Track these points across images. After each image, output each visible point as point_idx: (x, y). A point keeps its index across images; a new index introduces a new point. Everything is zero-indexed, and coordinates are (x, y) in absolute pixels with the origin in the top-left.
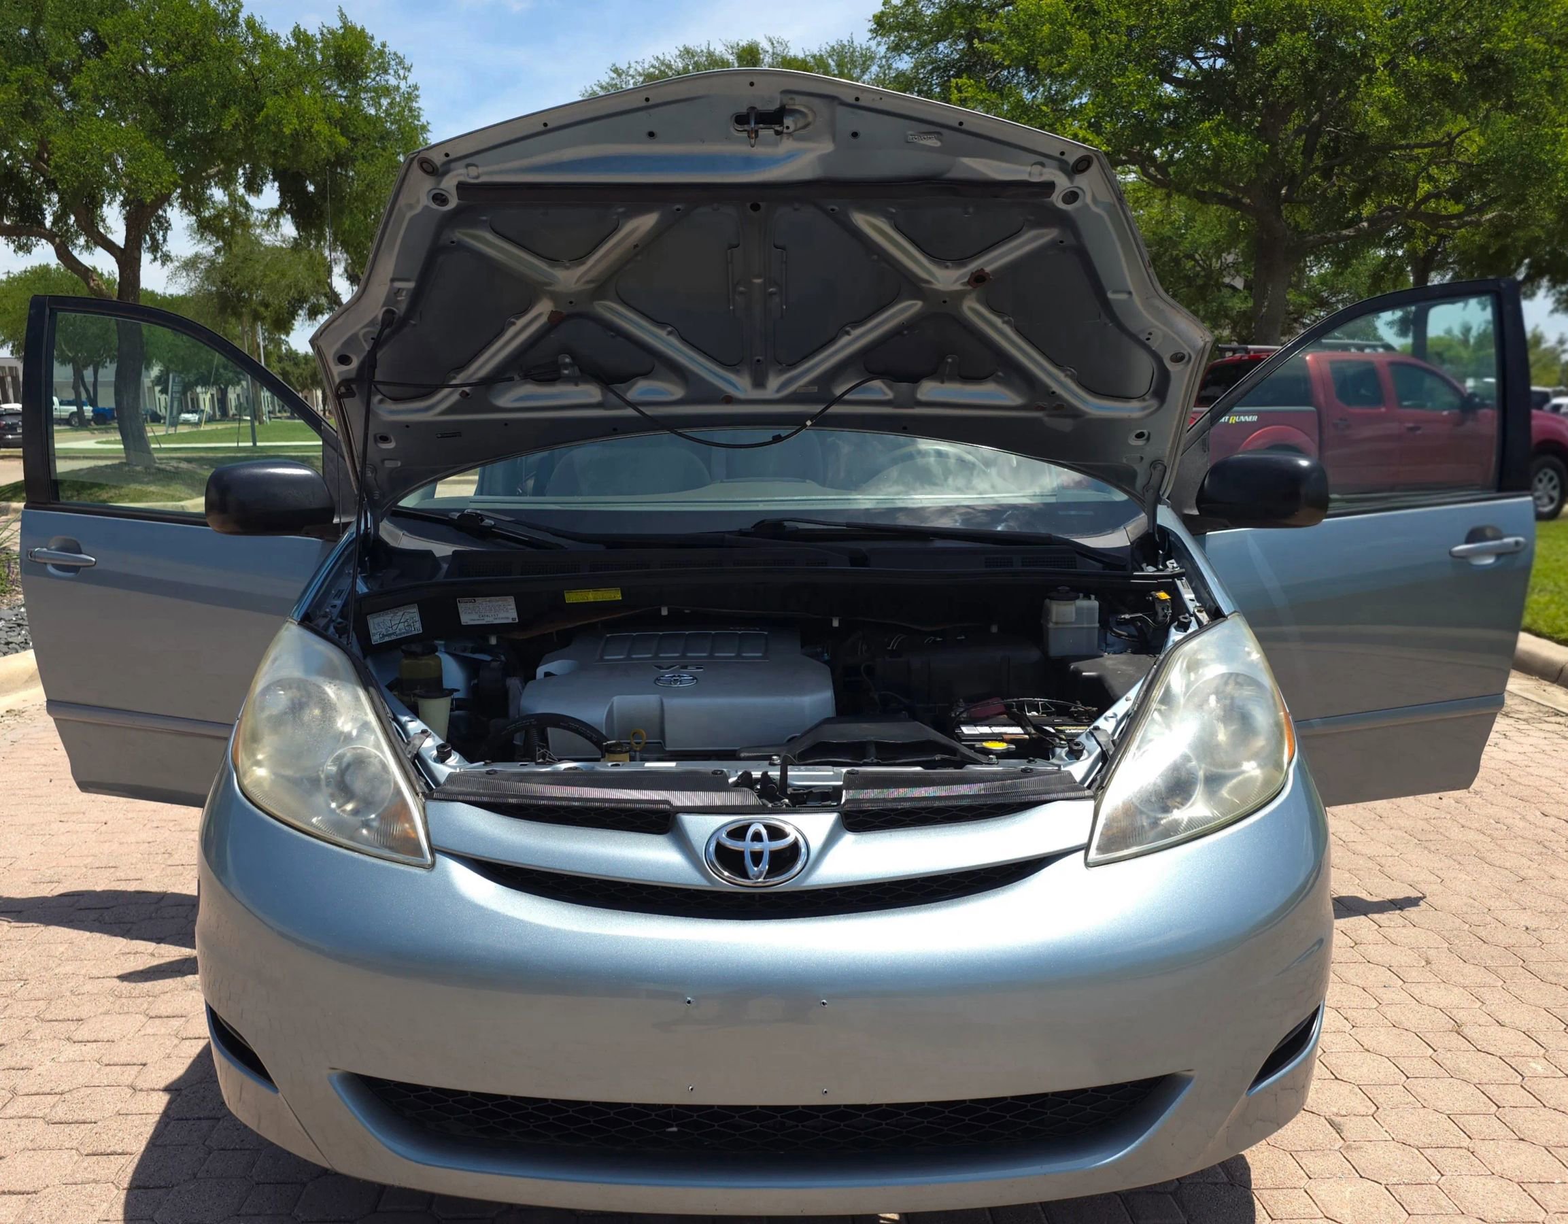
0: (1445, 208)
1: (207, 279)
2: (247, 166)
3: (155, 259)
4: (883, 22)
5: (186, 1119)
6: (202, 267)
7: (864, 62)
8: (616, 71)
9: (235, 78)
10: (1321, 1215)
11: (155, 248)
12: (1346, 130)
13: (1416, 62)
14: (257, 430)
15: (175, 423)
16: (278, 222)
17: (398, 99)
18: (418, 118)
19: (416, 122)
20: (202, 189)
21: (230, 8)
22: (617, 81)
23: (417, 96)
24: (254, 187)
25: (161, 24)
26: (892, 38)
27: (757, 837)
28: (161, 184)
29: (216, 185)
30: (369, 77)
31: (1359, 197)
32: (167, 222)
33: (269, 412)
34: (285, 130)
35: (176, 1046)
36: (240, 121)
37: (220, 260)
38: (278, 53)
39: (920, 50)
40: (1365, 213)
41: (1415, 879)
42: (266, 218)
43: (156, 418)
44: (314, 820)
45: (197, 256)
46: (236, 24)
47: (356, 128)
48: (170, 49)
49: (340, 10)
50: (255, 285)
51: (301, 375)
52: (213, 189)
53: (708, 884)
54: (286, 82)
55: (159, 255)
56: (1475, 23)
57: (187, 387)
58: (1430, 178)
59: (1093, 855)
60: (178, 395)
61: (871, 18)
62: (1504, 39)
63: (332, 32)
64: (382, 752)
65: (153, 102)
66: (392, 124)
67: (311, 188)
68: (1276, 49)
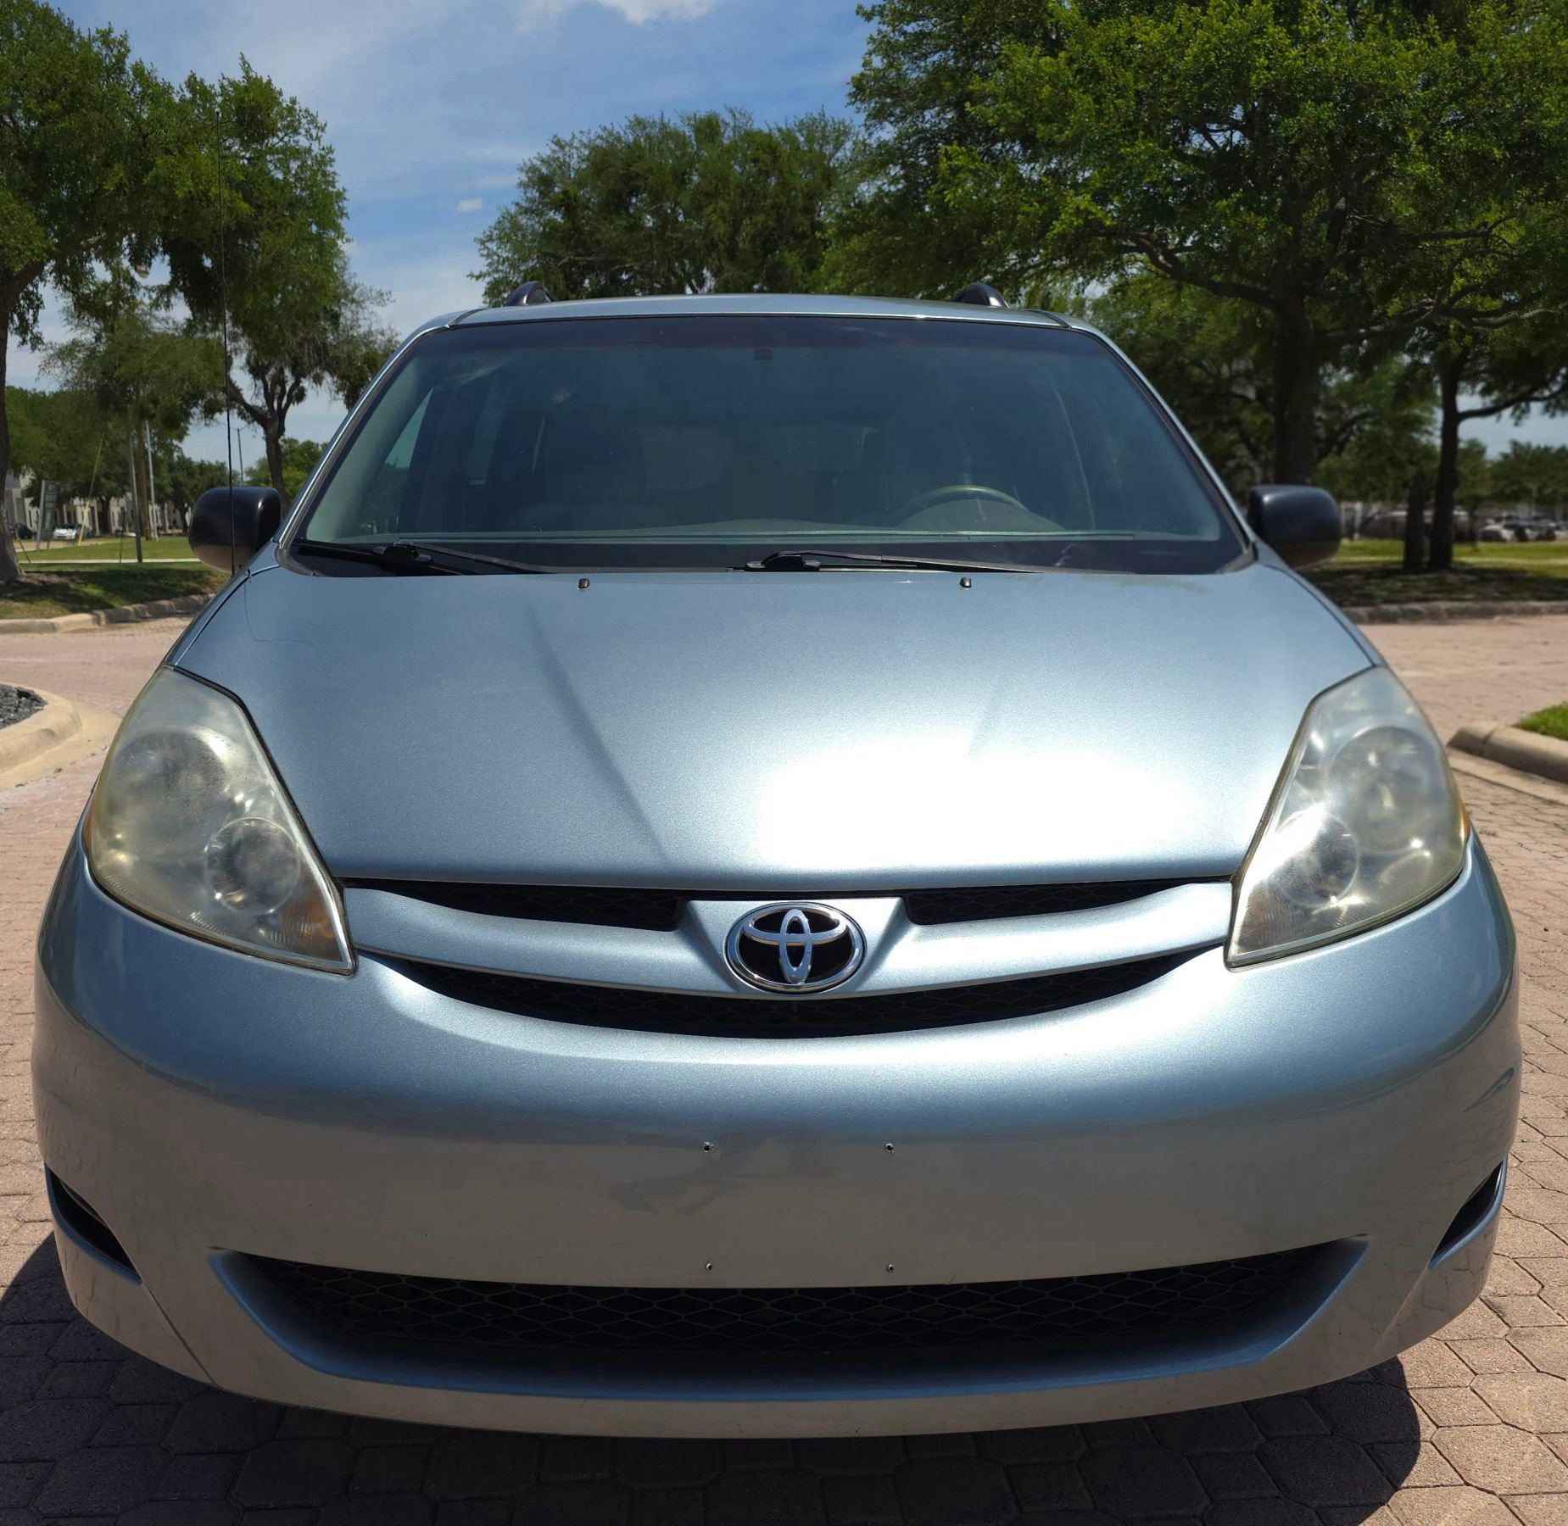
0: (1481, 304)
1: (86, 370)
2: (133, 235)
3: (24, 342)
4: (863, 85)
5: (25, 1323)
6: (81, 355)
7: (837, 138)
8: (558, 143)
9: (120, 133)
10: (1498, 1421)
11: (24, 329)
12: (1371, 218)
13: (1452, 137)
14: (143, 546)
15: (48, 537)
16: (169, 301)
17: (309, 163)
18: (332, 183)
19: (330, 189)
20: (81, 261)
21: (115, 52)
22: (560, 154)
23: (332, 160)
24: (140, 258)
25: (35, 68)
26: (873, 105)
27: (796, 927)
28: (32, 251)
29: (96, 257)
30: (278, 136)
31: (1386, 293)
32: (38, 299)
33: (158, 528)
34: (177, 192)
35: (16, 1231)
36: (125, 180)
37: (102, 348)
38: (170, 104)
39: (904, 119)
40: (1391, 311)
41: (1534, 1019)
42: (154, 296)
43: (26, 534)
44: (193, 916)
45: (75, 343)
46: (122, 71)
47: (261, 193)
48: (43, 98)
49: (243, 58)
50: (143, 378)
51: (196, 486)
52: (94, 262)
53: (729, 989)
54: (178, 138)
55: (28, 338)
56: (1515, 98)
57: (63, 499)
58: (1462, 273)
59: (1234, 949)
60: (51, 505)
61: (850, 80)
62: (1548, 115)
63: (232, 84)
64: (286, 824)
65: (23, 157)
66: (303, 190)
67: (208, 263)
68: (1299, 120)
